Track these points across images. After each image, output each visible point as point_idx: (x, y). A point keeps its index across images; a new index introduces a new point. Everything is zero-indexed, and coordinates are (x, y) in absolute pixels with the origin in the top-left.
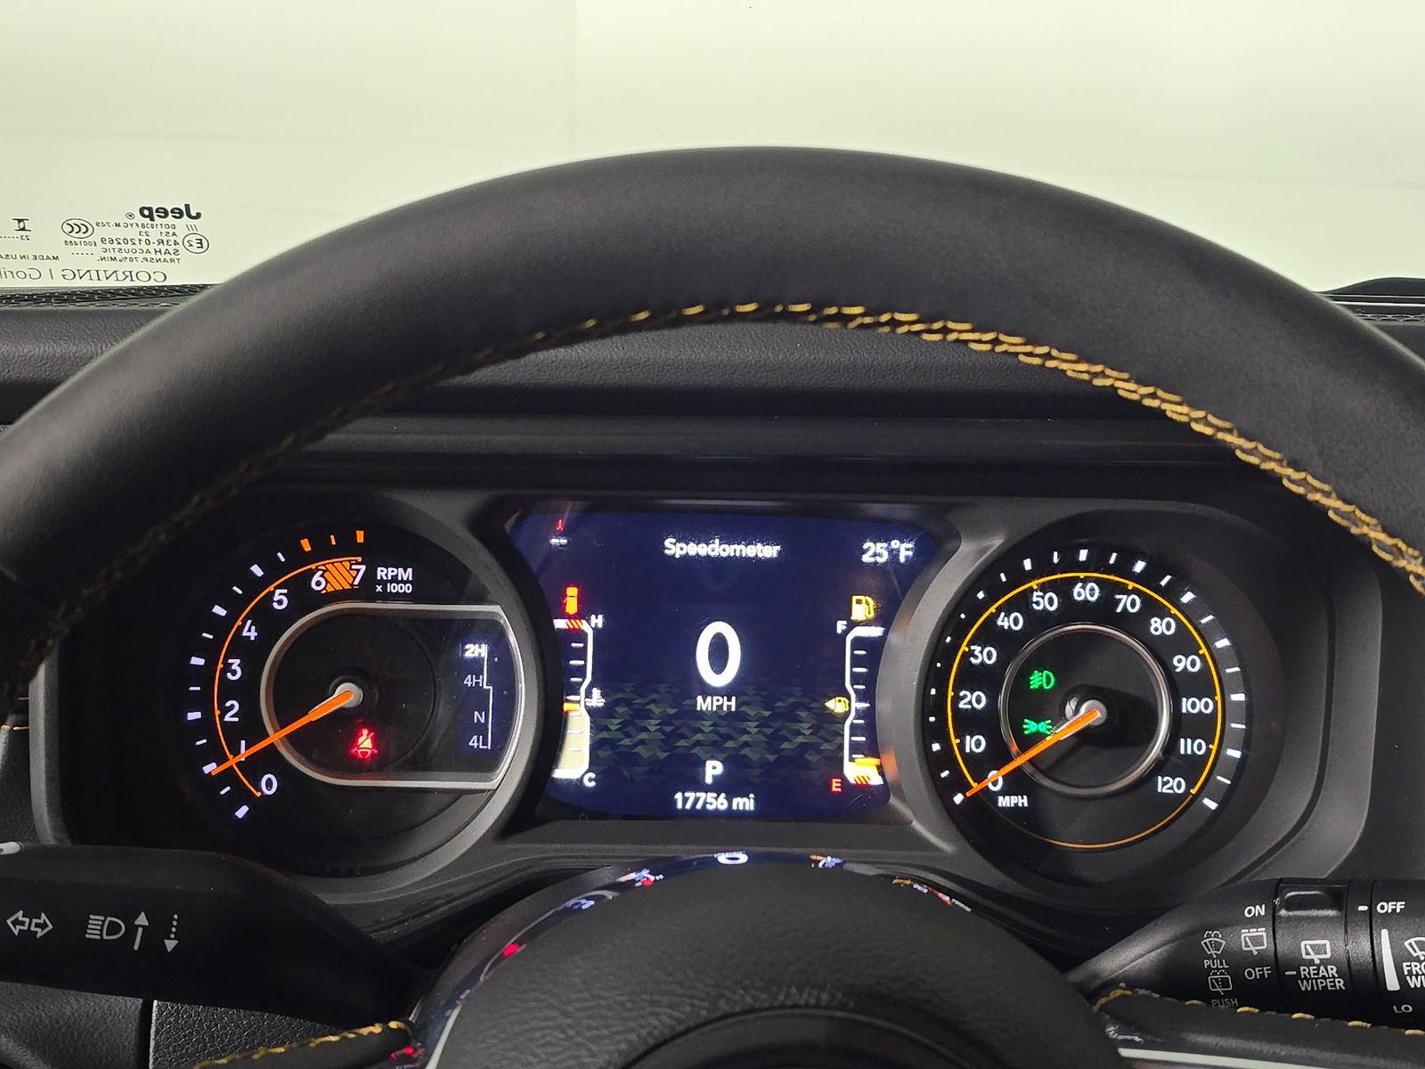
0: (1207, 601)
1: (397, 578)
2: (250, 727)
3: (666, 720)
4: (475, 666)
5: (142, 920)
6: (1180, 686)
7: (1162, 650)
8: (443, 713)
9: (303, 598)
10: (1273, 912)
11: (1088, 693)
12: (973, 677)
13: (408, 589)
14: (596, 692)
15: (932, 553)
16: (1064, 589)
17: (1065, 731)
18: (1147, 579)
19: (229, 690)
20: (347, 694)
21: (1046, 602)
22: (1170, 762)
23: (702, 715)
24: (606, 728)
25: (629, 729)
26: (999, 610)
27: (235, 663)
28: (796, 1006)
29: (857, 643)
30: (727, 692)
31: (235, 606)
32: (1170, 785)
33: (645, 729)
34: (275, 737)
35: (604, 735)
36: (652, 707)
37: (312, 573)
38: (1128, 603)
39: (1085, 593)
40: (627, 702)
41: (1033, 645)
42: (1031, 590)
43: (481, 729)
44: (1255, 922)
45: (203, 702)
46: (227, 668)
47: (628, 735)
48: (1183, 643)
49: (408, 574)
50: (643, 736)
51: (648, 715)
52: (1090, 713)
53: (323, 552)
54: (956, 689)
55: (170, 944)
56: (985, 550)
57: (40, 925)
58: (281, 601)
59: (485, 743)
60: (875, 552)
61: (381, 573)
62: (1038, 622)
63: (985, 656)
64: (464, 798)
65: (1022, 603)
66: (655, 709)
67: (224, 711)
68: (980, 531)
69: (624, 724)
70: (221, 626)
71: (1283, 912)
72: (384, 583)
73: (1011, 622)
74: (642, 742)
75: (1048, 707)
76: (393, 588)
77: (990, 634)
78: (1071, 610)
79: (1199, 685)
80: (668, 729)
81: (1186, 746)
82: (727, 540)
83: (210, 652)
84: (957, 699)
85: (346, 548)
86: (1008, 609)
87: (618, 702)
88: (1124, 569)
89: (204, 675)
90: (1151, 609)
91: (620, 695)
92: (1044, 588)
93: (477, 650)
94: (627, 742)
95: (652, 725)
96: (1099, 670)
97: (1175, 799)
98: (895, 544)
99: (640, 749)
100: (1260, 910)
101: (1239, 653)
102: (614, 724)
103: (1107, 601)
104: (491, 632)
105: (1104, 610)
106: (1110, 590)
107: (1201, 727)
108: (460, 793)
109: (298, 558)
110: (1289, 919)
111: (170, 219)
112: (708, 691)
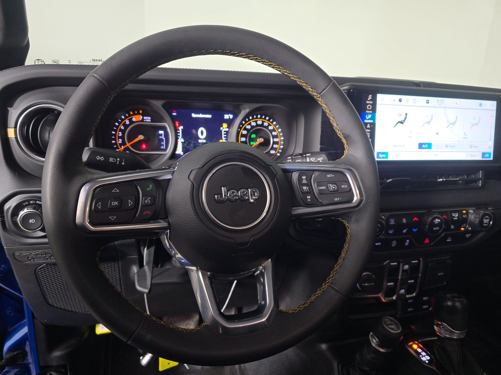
0: (277, 124)
1: (148, 119)
2: (124, 143)
3: (194, 144)
4: (161, 135)
5: (118, 159)
6: (274, 137)
7: (271, 131)
8: (157, 141)
9: (131, 122)
10: (292, 157)
11: (260, 137)
12: (243, 136)
13: (150, 121)
14: (182, 139)
15: (236, 116)
16: (256, 122)
17: (257, 143)
18: (269, 120)
19: (119, 137)
20: (141, 137)
21: (254, 124)
22: (272, 148)
23: (200, 143)
24: (184, 145)
25: (188, 145)
26: (247, 125)
27: (120, 133)
28: (233, 153)
29: (225, 131)
30: (204, 139)
31: (120, 123)
32: (273, 152)
33: (191, 145)
34: (128, 145)
35: (184, 146)
36: (191, 142)
37: (132, 118)
38: (266, 124)
39: (260, 122)
40: (187, 141)
41: (252, 131)
42: (251, 122)
43: (163, 145)
44: (289, 159)
45: (115, 139)
46: (119, 134)
47: (188, 146)
48: (274, 130)
49: (150, 118)
50: (190, 146)
51: (191, 143)
52: (261, 140)
53: (134, 114)
54: (241, 138)
55: (123, 164)
56: (246, 112)
57: (102, 159)
58: (127, 122)
59: (164, 147)
60: (226, 117)
61: (145, 118)
62: (252, 127)
63: (245, 132)
64: (162, 156)
65: (250, 124)
66: (192, 142)
67: (119, 141)
68: (244, 109)
69: (187, 144)
70: (117, 127)
71: (293, 157)
72: (145, 120)
73: (249, 127)
74: (190, 147)
75: (254, 140)
76: (147, 120)
77: (245, 129)
78: (257, 125)
79: (276, 137)
80: (194, 145)
81: (275, 146)
82: (202, 114)
83: (116, 131)
84: (241, 139)
85: (139, 114)
86: (248, 125)
87: (186, 141)
88: (265, 119)
89: (115, 135)
90: (269, 125)
91: (186, 140)
92: (253, 122)
93: (161, 132)
94: (188, 147)
95: (192, 144)
96: (262, 134)
97: (273, 154)
98: (230, 115)
99: (190, 148)
100: (290, 157)
101: (282, 132)
102: (185, 144)
103: (263, 124)
104: (164, 128)
105: (262, 125)
106: (263, 122)
107: (277, 143)
108: (161, 154)
109: (130, 115)
110: (294, 158)
111: (98, 62)
112: (200, 139)
